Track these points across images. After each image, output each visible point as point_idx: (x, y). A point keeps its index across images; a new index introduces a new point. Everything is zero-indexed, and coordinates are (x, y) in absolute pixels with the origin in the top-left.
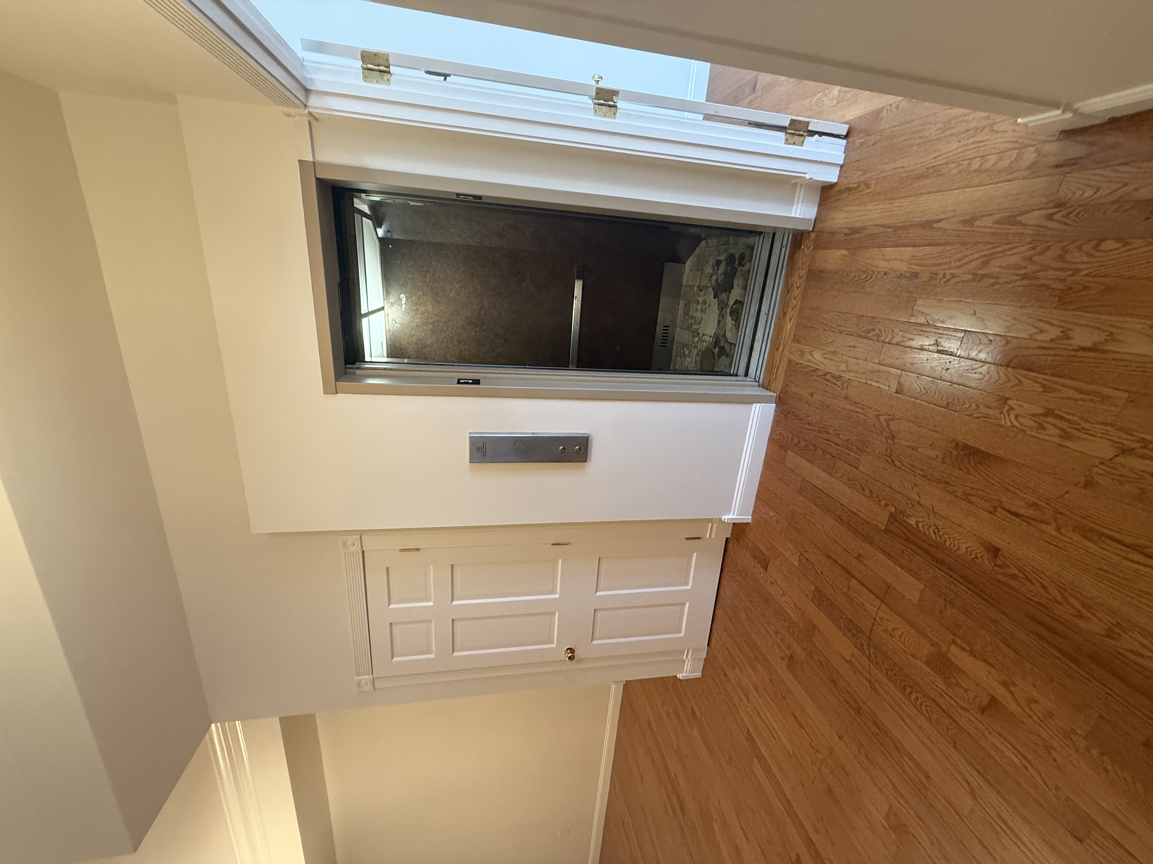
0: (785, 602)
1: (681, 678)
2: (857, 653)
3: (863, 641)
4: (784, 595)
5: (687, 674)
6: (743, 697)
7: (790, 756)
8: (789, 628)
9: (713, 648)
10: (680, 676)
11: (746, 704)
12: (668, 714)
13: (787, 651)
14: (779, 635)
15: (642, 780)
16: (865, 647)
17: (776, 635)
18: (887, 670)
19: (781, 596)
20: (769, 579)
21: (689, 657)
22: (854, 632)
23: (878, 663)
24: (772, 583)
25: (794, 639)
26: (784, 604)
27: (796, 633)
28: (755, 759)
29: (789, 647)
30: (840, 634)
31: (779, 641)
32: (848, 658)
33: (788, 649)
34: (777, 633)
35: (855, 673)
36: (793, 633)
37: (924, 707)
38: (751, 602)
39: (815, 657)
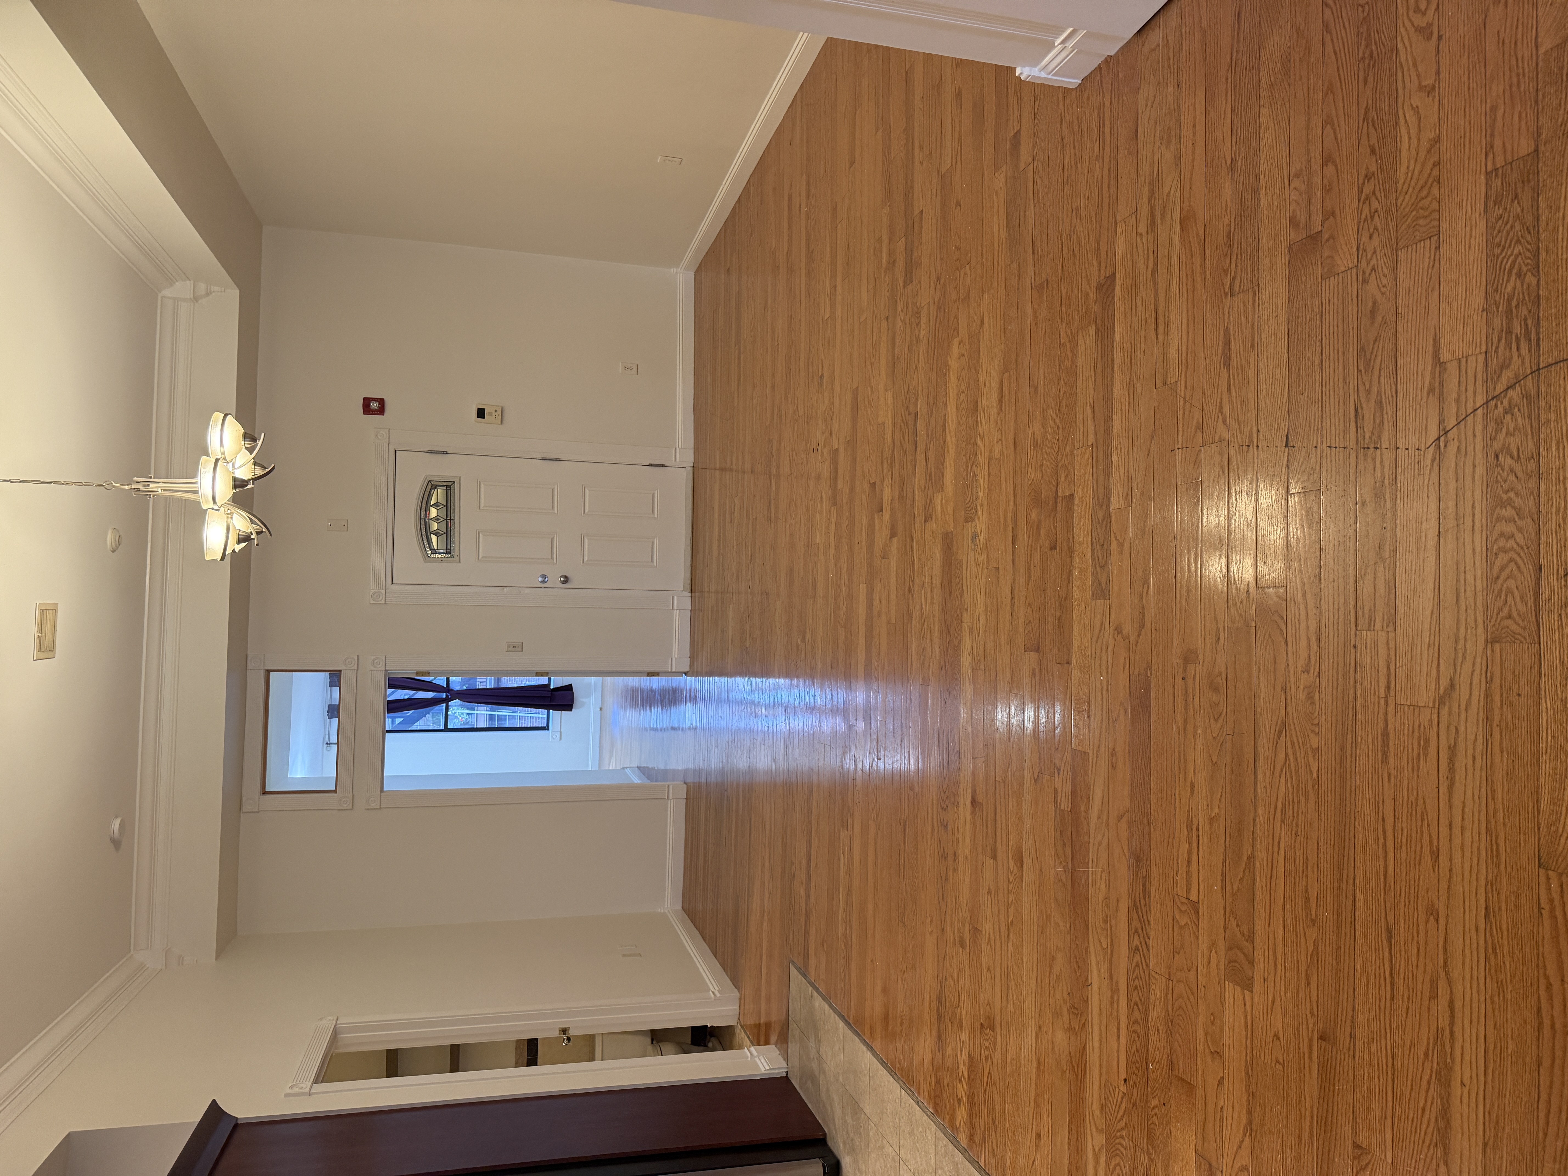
0: (1416, 110)
1: (1023, 78)
2: (1476, 364)
3: (1516, 362)
4: (1430, 91)
5: (1043, 75)
6: (1144, 212)
7: (1165, 382)
8: (1368, 177)
9: (1146, 49)
10: (1024, 72)
11: (1142, 229)
12: (959, 95)
13: (1317, 220)
14: (1331, 168)
15: (852, 162)
16: (1507, 376)
17: (1325, 163)
18: (1506, 449)
19: (1421, 88)
20: (1431, 12)
21: (1071, 44)
22: (1517, 329)
23: (1499, 423)
24: (1425, 32)
25: (1360, 211)
26: (1410, 115)
27: (1375, 205)
28: (1092, 330)
29: (1329, 214)
30: (1478, 300)
31: (1317, 181)
32: (1445, 356)
33: (1325, 219)
34: (1328, 159)
35: (1431, 390)
36: (1367, 198)
37: (1502, 559)
38: (1326, 26)
39: (1372, 287)
